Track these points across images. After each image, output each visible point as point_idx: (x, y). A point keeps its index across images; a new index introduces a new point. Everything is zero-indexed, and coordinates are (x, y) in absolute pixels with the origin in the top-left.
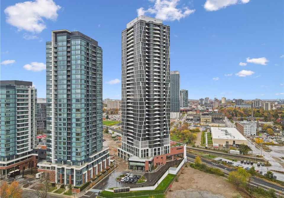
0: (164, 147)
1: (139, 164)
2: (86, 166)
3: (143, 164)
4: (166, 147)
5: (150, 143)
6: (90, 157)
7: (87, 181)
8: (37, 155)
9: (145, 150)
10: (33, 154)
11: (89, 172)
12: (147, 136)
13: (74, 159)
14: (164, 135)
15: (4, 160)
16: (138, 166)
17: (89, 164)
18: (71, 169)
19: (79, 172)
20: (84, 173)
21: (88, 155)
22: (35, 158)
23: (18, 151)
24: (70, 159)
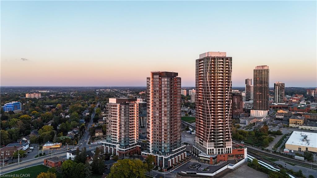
0: (227, 148)
1: (206, 159)
2: (170, 156)
3: (209, 159)
4: (228, 148)
5: (215, 144)
6: (173, 151)
7: (171, 166)
8: (140, 146)
9: (211, 149)
10: (138, 146)
11: (172, 161)
12: (212, 139)
13: (163, 151)
14: (226, 139)
15: (123, 148)
16: (205, 160)
17: (172, 155)
18: (162, 157)
19: (166, 160)
20: (169, 161)
21: (171, 149)
22: (139, 148)
23: (130, 143)
24: (160, 151)
